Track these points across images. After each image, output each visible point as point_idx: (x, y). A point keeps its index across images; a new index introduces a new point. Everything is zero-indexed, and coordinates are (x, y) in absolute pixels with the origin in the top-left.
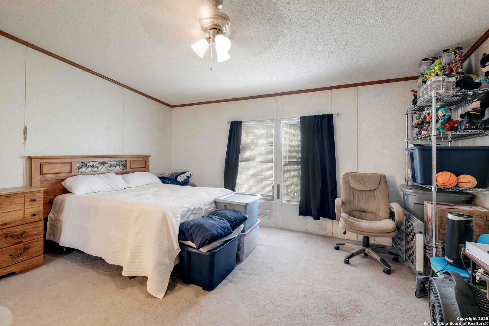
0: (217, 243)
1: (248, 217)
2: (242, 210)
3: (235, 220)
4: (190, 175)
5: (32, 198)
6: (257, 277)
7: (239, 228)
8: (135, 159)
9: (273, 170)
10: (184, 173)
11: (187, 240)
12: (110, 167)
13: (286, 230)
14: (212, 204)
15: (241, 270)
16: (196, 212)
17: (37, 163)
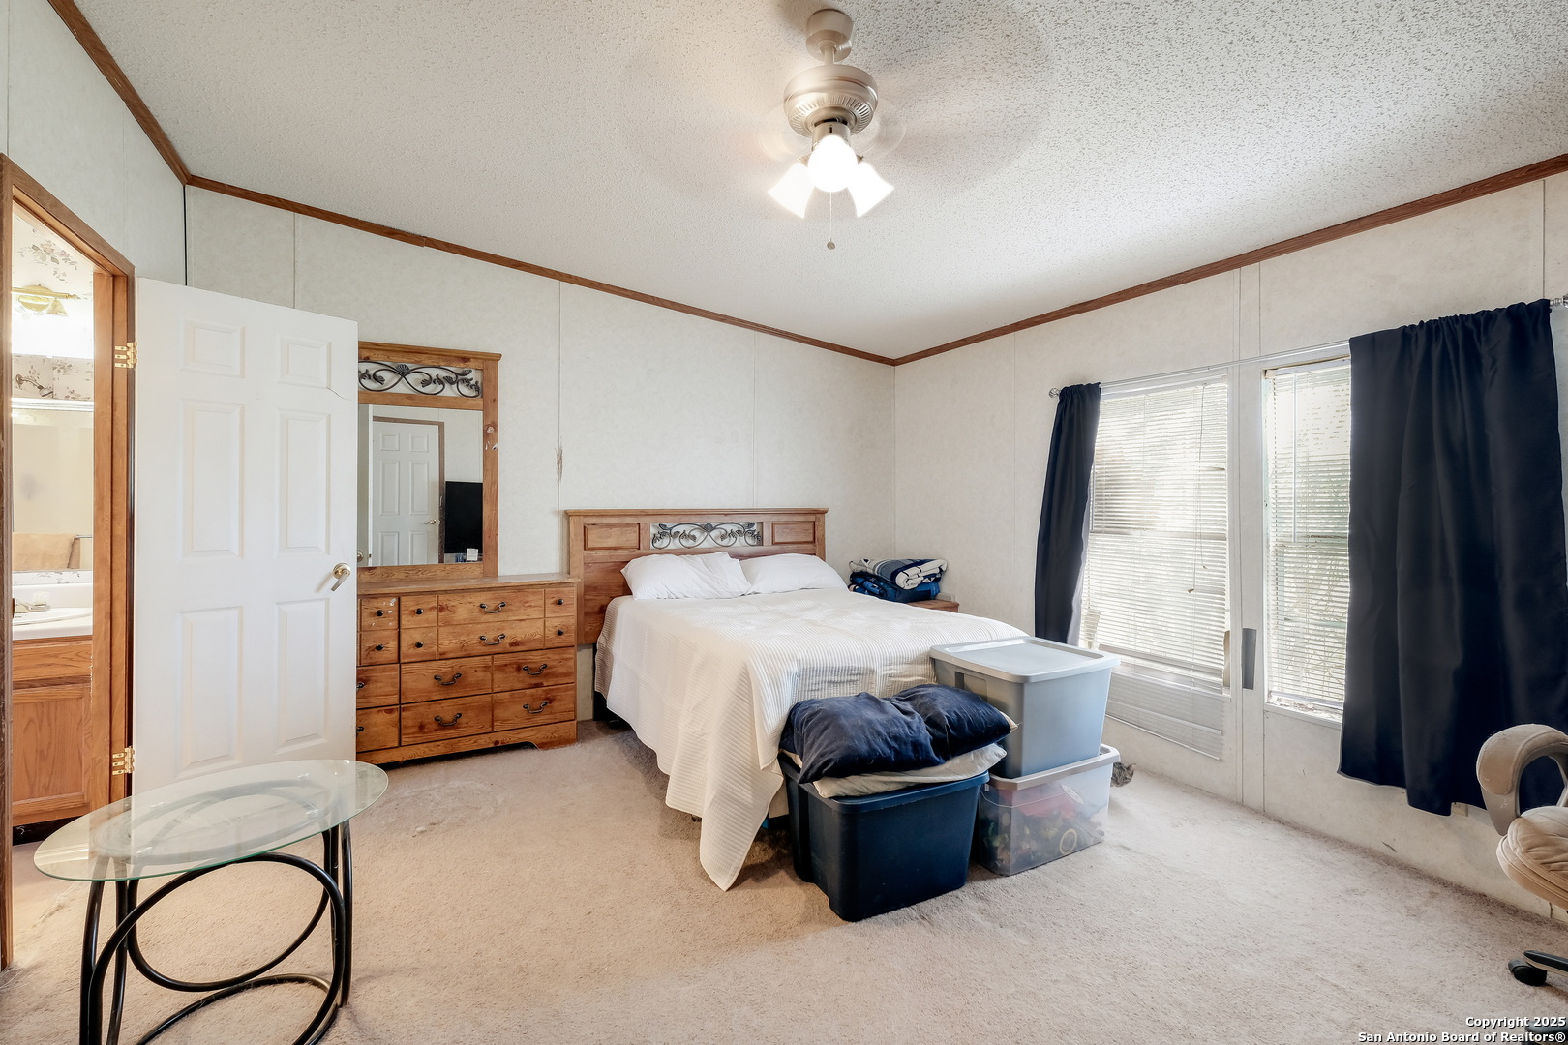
0: (873, 781)
1: (1013, 724)
2: (1007, 697)
3: (957, 724)
4: (938, 571)
5: (556, 598)
6: (1022, 940)
7: (976, 756)
8: (784, 518)
9: (1227, 570)
10: (922, 563)
11: (794, 752)
12: (723, 537)
13: (1280, 821)
14: (921, 663)
15: (982, 898)
16: (852, 678)
17: (579, 524)
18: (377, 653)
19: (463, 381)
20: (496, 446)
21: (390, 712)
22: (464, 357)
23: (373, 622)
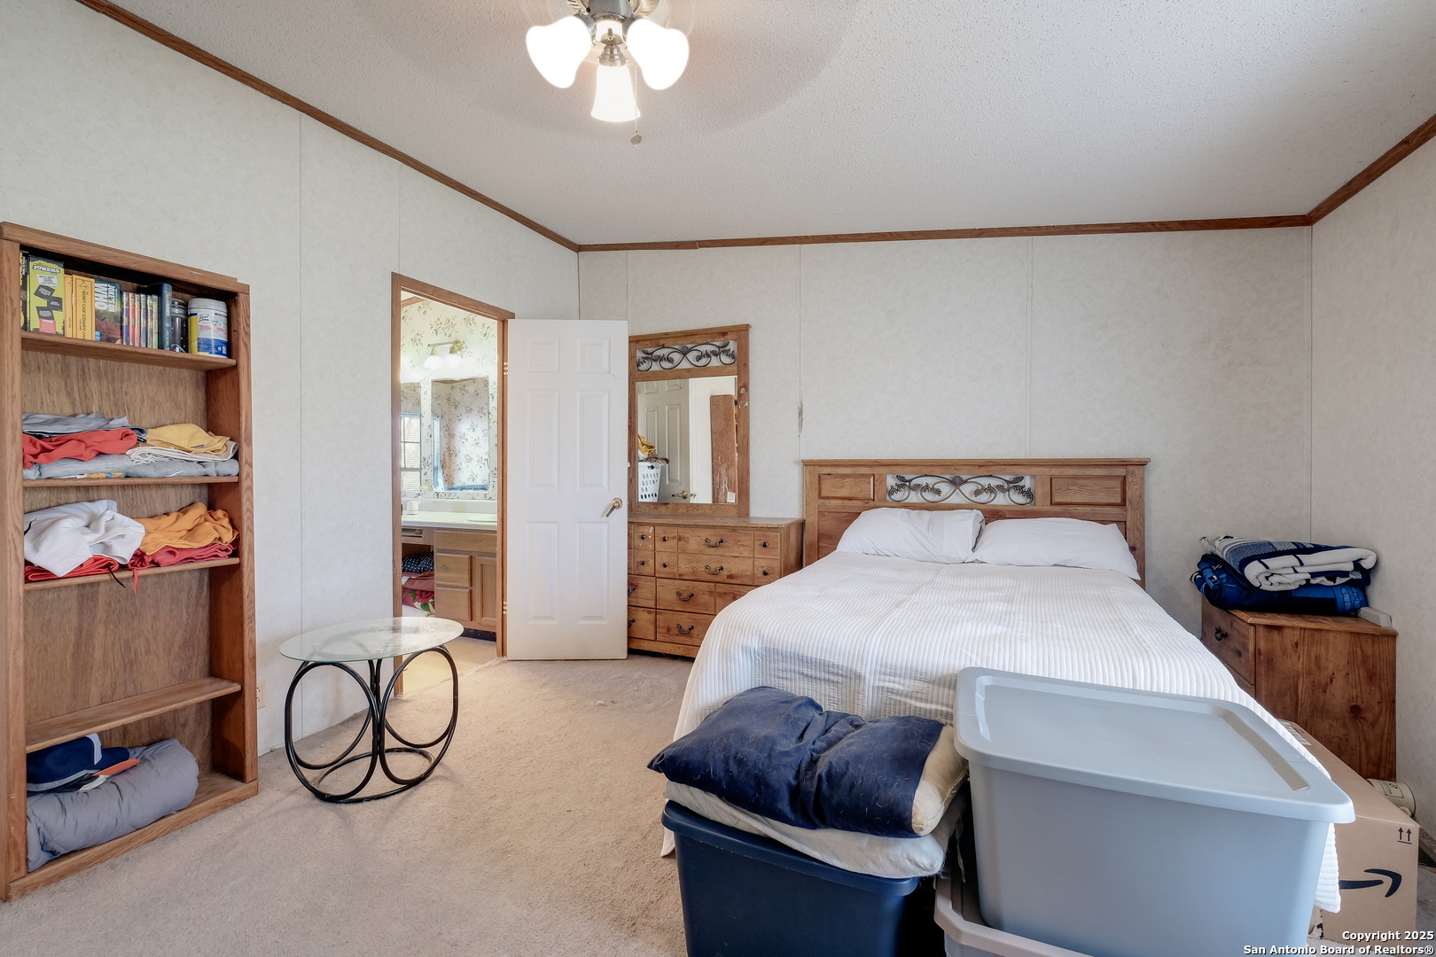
5: (763, 541)
8: (1071, 471)
12: (977, 492)
16: (831, 677)
17: (818, 473)
18: (642, 567)
19: (724, 352)
20: (747, 404)
21: (649, 613)
22: (723, 333)
23: (639, 543)
